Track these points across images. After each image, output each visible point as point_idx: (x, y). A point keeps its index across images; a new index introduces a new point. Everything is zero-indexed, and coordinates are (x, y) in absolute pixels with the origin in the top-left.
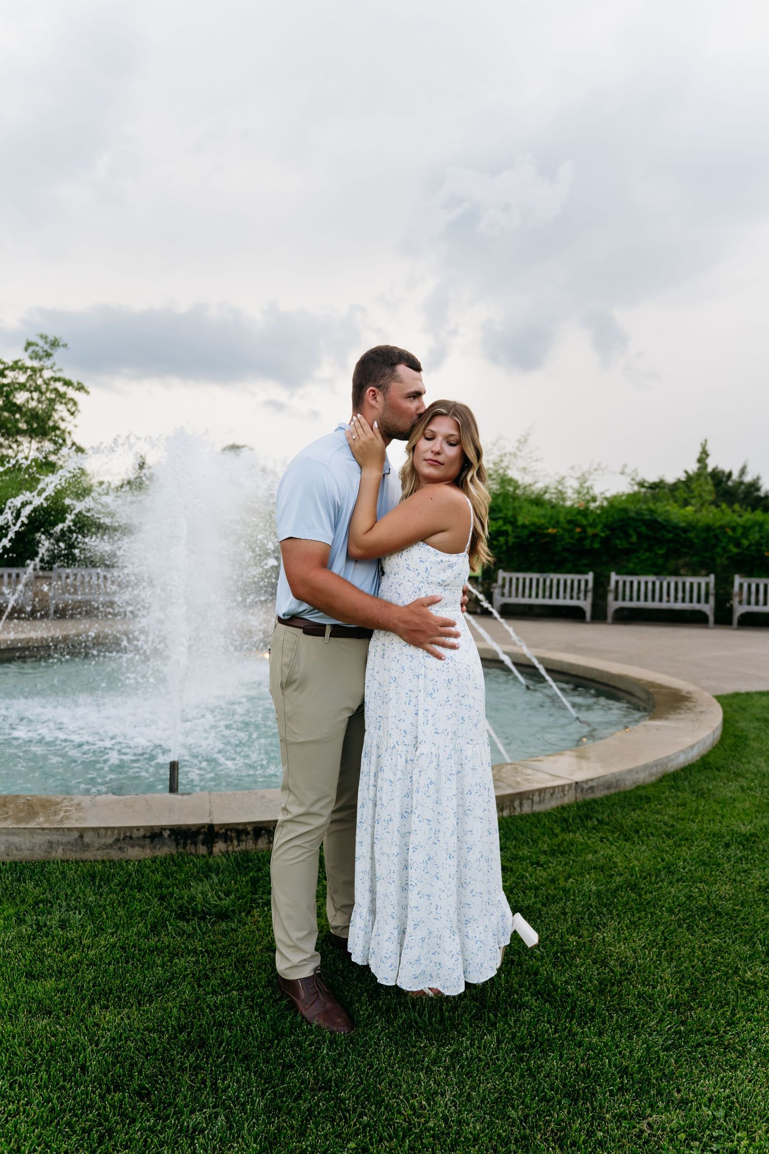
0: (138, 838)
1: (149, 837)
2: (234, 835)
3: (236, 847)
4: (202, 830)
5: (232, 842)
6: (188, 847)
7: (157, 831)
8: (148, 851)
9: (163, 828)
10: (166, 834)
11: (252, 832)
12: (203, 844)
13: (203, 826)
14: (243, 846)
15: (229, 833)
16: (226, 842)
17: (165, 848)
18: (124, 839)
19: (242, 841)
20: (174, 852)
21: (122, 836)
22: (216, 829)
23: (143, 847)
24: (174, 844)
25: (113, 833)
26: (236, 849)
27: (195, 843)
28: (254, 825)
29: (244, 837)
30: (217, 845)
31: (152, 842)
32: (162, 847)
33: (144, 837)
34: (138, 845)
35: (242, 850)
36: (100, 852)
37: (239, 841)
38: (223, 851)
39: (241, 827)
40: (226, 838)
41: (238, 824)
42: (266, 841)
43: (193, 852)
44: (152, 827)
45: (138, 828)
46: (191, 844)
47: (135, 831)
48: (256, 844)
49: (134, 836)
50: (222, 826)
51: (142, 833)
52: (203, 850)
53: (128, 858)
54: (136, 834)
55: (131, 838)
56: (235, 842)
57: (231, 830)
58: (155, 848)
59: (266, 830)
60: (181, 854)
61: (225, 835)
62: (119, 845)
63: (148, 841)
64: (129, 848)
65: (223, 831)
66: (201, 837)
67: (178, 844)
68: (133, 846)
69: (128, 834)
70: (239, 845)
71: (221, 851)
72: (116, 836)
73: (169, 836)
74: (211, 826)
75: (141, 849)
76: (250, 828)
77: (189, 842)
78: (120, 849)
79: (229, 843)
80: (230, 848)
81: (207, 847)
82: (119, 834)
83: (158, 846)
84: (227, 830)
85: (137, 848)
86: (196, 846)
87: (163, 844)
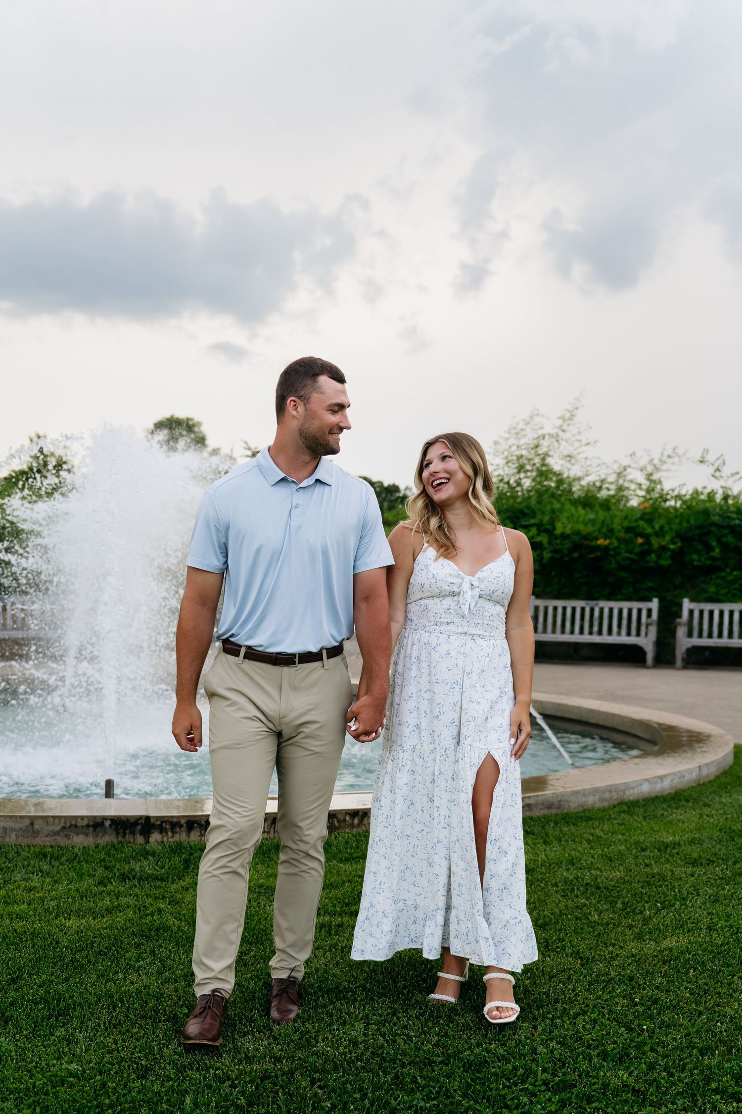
0: (82, 827)
1: (92, 826)
2: (168, 827)
3: (171, 839)
4: (140, 821)
5: (167, 833)
6: (127, 837)
7: (99, 821)
8: (92, 838)
9: (104, 818)
10: (107, 823)
11: (185, 825)
12: (141, 834)
13: (140, 818)
14: (177, 838)
15: (164, 824)
16: (161, 833)
17: (106, 837)
18: (70, 827)
19: (176, 833)
20: (115, 841)
21: (68, 825)
22: (152, 821)
23: (87, 835)
24: (115, 833)
25: (60, 821)
26: (170, 840)
27: (133, 833)
28: (187, 819)
29: (178, 829)
30: (153, 835)
31: (95, 830)
32: (103, 835)
33: (88, 826)
34: (83, 833)
35: (176, 841)
36: (48, 839)
37: (173, 832)
38: (159, 841)
39: (175, 820)
40: (162, 830)
41: (172, 817)
42: (199, 834)
43: (132, 840)
44: (95, 817)
45: (82, 818)
46: (130, 834)
47: (79, 820)
48: (189, 837)
49: (78, 824)
50: (158, 818)
51: (85, 822)
52: (140, 839)
53: (73, 844)
54: (80, 823)
55: (76, 826)
56: (170, 834)
57: (166, 822)
58: (97, 836)
59: (198, 824)
60: (121, 842)
61: (161, 825)
62: (66, 833)
63: (91, 829)
64: (74, 835)
65: (159, 822)
66: (139, 827)
67: (118, 834)
68: (78, 834)
69: (73, 823)
70: (173, 836)
71: (156, 841)
72: (63, 825)
73: (110, 825)
74: (148, 818)
75: (85, 837)
76: (183, 821)
77: (128, 831)
78: (67, 836)
79: (164, 834)
80: (165, 839)
81: (144, 836)
82: (65, 823)
83: (100, 835)
84: (162, 822)
85: (81, 836)
86: (134, 836)
87: (105, 833)
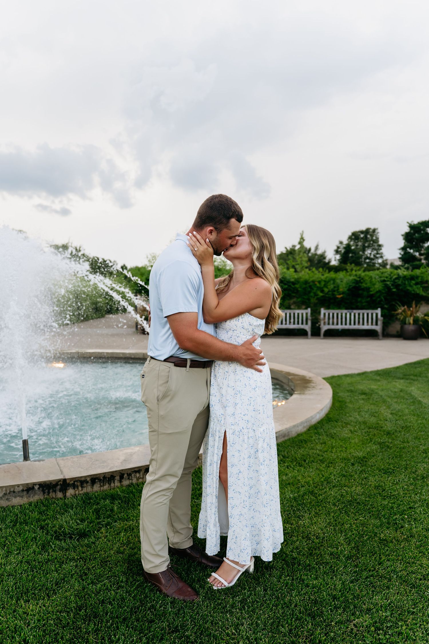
0: (19, 492)
1: (26, 490)
2: (79, 484)
3: (81, 491)
4: (59, 483)
5: (78, 488)
6: (51, 494)
7: (30, 486)
8: (26, 499)
9: (34, 484)
10: (36, 487)
11: (90, 481)
12: (60, 492)
13: (60, 480)
14: (85, 490)
15: (76, 483)
16: (74, 489)
17: (36, 496)
18: (9, 493)
19: (84, 487)
20: (42, 498)
21: (8, 492)
22: (68, 481)
23: (22, 497)
24: (42, 493)
25: (2, 490)
26: (80, 492)
27: (55, 491)
28: (91, 477)
29: (85, 485)
30: (69, 491)
31: (28, 493)
32: (34, 495)
33: (23, 491)
34: (19, 496)
35: (85, 493)
37: (82, 487)
38: (73, 494)
39: (83, 479)
40: (74, 486)
41: (81, 477)
42: (99, 486)
43: (54, 496)
44: (27, 484)
45: (18, 486)
46: (52, 492)
47: (16, 487)
48: (93, 488)
49: (16, 490)
50: (71, 479)
51: (21, 488)
52: (60, 495)
53: (12, 504)
54: (17, 489)
55: (14, 492)
56: (80, 488)
57: (77, 481)
58: (30, 497)
59: (98, 479)
60: (46, 499)
61: (74, 484)
62: (7, 497)
63: (25, 493)
64: (13, 498)
65: (72, 482)
66: (59, 487)
67: (44, 493)
68: (15, 497)
69: (12, 490)
70: (82, 490)
71: (71, 495)
72: (4, 492)
73: (39, 488)
74: (65, 480)
75: (21, 498)
76: (88, 479)
77: (51, 491)
78: (7, 499)
79: (76, 489)
80: (77, 492)
81: (63, 492)
82: (6, 490)
83: (32, 495)
84: (74, 482)
85: (18, 498)
86: (56, 493)
87: (35, 494)
